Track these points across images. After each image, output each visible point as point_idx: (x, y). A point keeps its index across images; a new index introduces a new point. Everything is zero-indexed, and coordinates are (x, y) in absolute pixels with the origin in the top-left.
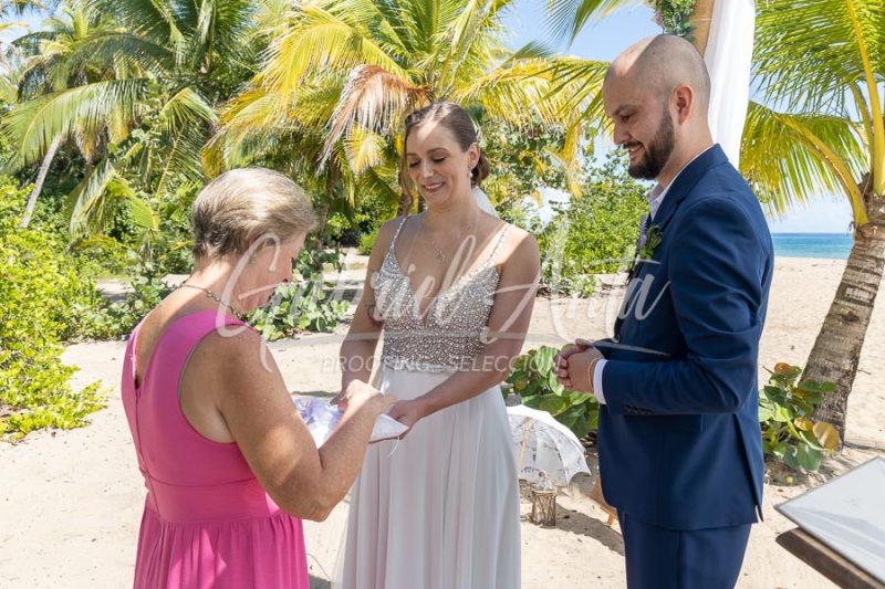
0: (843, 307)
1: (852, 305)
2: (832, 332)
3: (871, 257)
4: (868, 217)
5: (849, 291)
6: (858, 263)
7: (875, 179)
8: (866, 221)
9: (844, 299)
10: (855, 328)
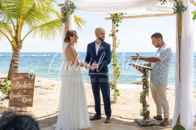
0: (14, 65)
1: (16, 64)
2: (13, 70)
3: (18, 54)
4: (17, 46)
5: (15, 61)
6: (16, 56)
7: (18, 38)
8: (16, 47)
9: (14, 63)
10: (17, 69)
